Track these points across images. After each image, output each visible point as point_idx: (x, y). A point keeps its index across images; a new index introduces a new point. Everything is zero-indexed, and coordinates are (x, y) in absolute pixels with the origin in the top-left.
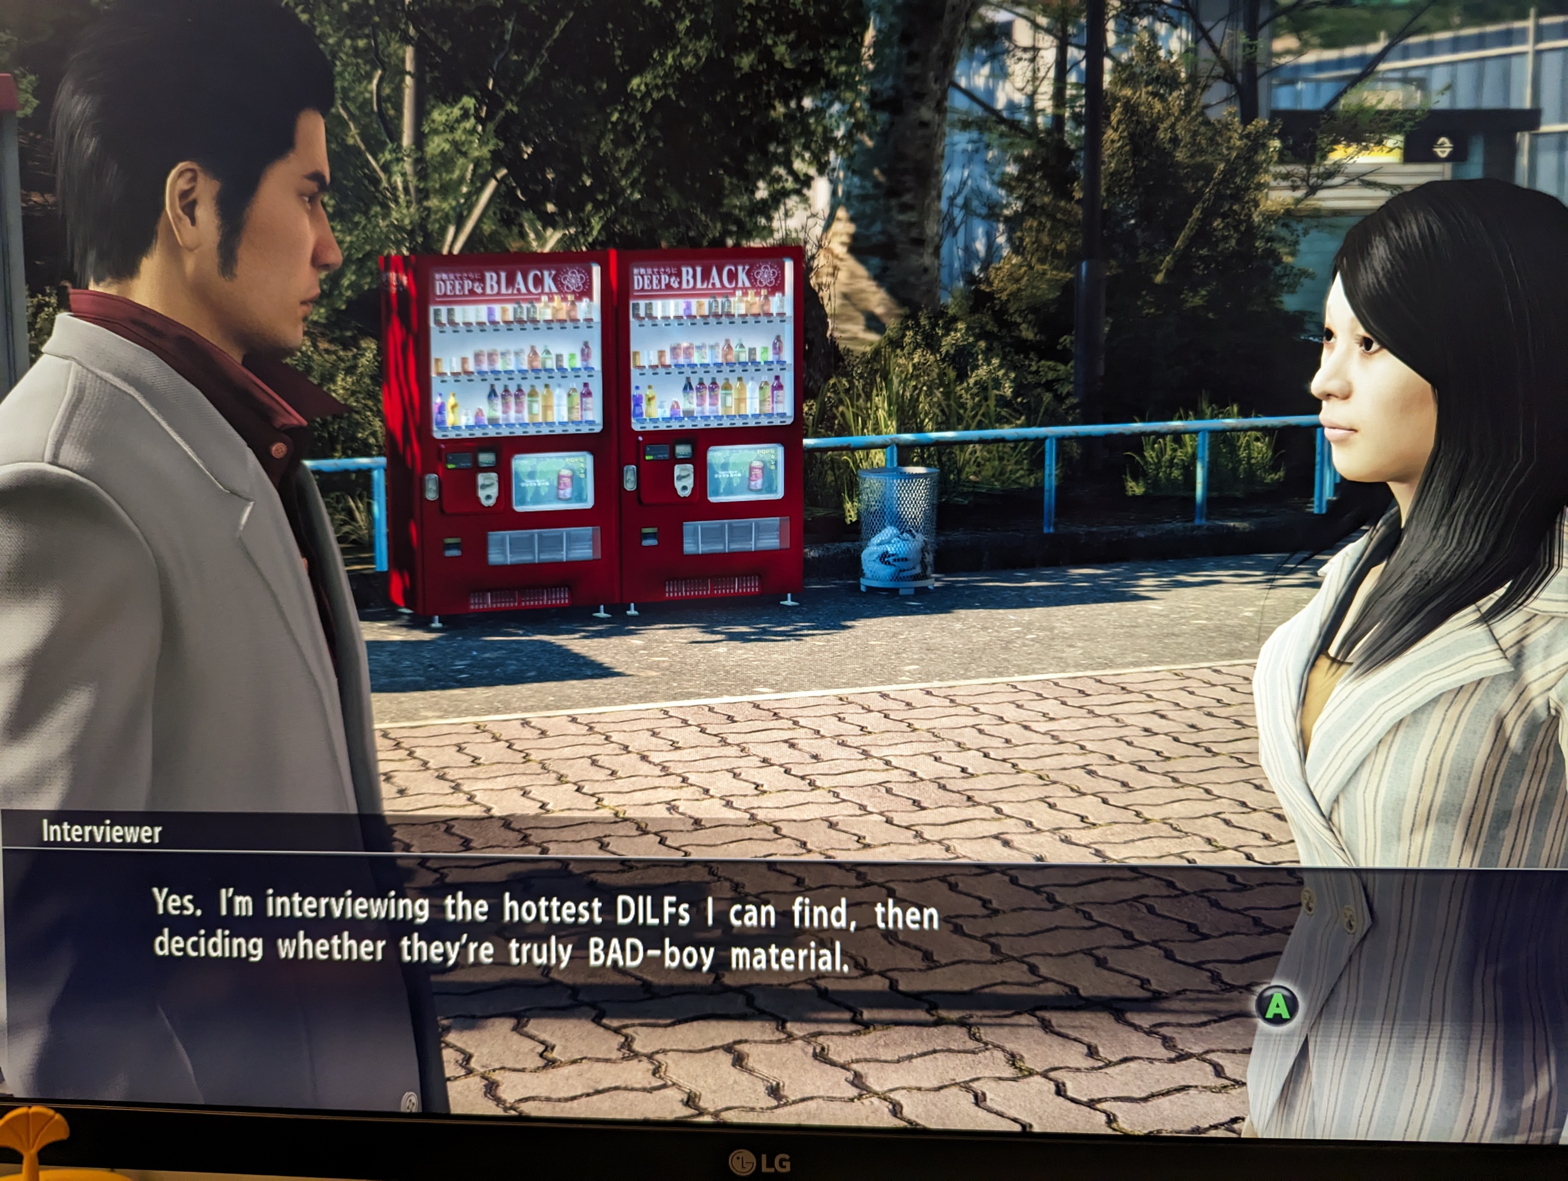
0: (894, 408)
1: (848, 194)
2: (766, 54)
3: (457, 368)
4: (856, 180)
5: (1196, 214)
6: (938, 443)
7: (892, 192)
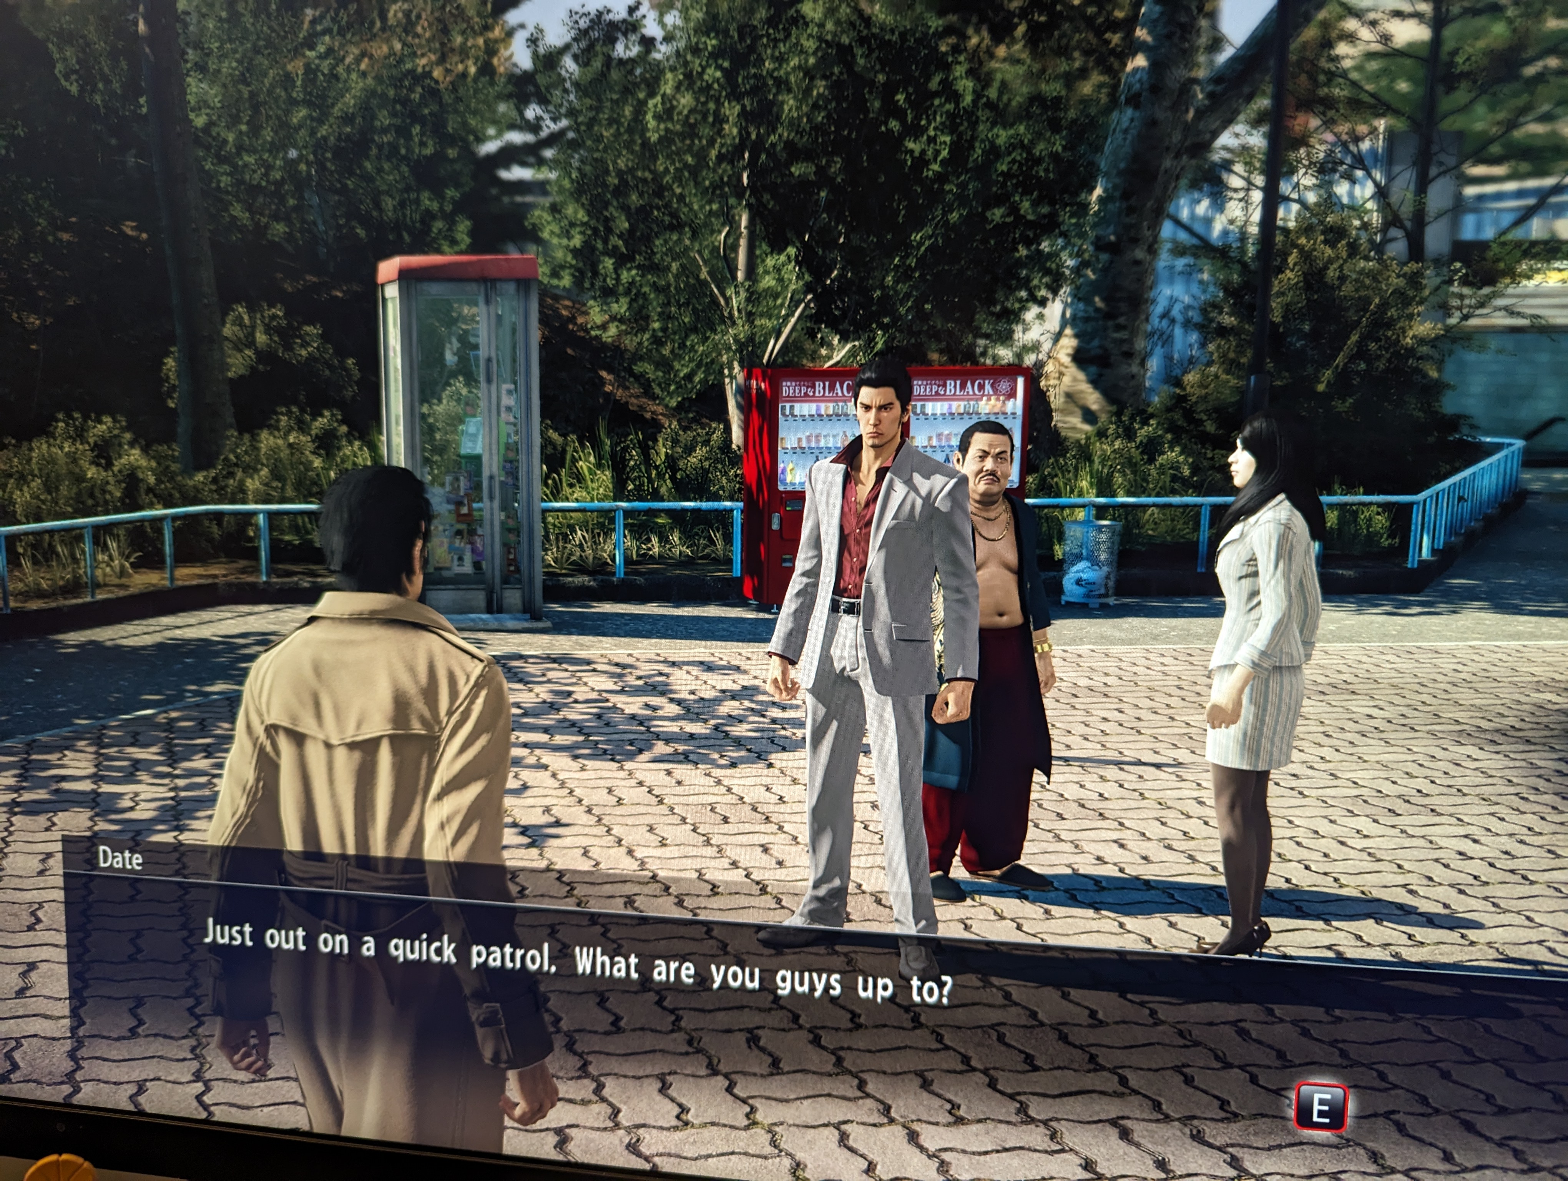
0: (1094, 481)
1: (1074, 317)
2: (1014, 210)
3: (795, 445)
4: (1081, 306)
5: (1354, 338)
6: (1123, 506)
7: (1109, 315)
